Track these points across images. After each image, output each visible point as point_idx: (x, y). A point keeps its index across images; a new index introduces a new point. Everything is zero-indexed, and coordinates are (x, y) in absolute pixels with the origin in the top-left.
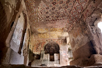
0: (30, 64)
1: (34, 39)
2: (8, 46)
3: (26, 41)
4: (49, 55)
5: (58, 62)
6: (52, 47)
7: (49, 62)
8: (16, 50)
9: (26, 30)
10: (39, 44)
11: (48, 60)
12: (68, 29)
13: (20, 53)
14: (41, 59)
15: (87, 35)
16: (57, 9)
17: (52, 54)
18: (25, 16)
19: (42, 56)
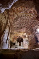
1: (12, 36)
2: (1, 40)
5: (22, 46)
6: (20, 39)
7: (19, 46)
10: (14, 38)
12: (26, 32)
15: (34, 34)
16: (21, 24)
18: (9, 27)
19: (15, 43)
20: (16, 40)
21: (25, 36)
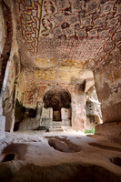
1: (25, 80)
4: (51, 109)
5: (68, 123)
6: (56, 97)
10: (34, 91)
11: (50, 119)
14: (38, 117)
17: (57, 108)
19: (39, 111)
20: (41, 100)
21: (82, 86)
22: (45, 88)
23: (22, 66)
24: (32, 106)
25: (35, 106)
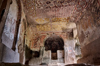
0: (27, 63)
3: (21, 34)
4: (50, 51)
5: (62, 60)
6: (55, 43)
8: (9, 45)
9: (20, 20)
11: (49, 58)
12: (76, 18)
13: (14, 49)
14: (41, 56)
17: (54, 51)
19: (41, 53)
20: (42, 45)
22: (45, 36)
23: (28, 24)
24: (37, 49)
25: (39, 49)
